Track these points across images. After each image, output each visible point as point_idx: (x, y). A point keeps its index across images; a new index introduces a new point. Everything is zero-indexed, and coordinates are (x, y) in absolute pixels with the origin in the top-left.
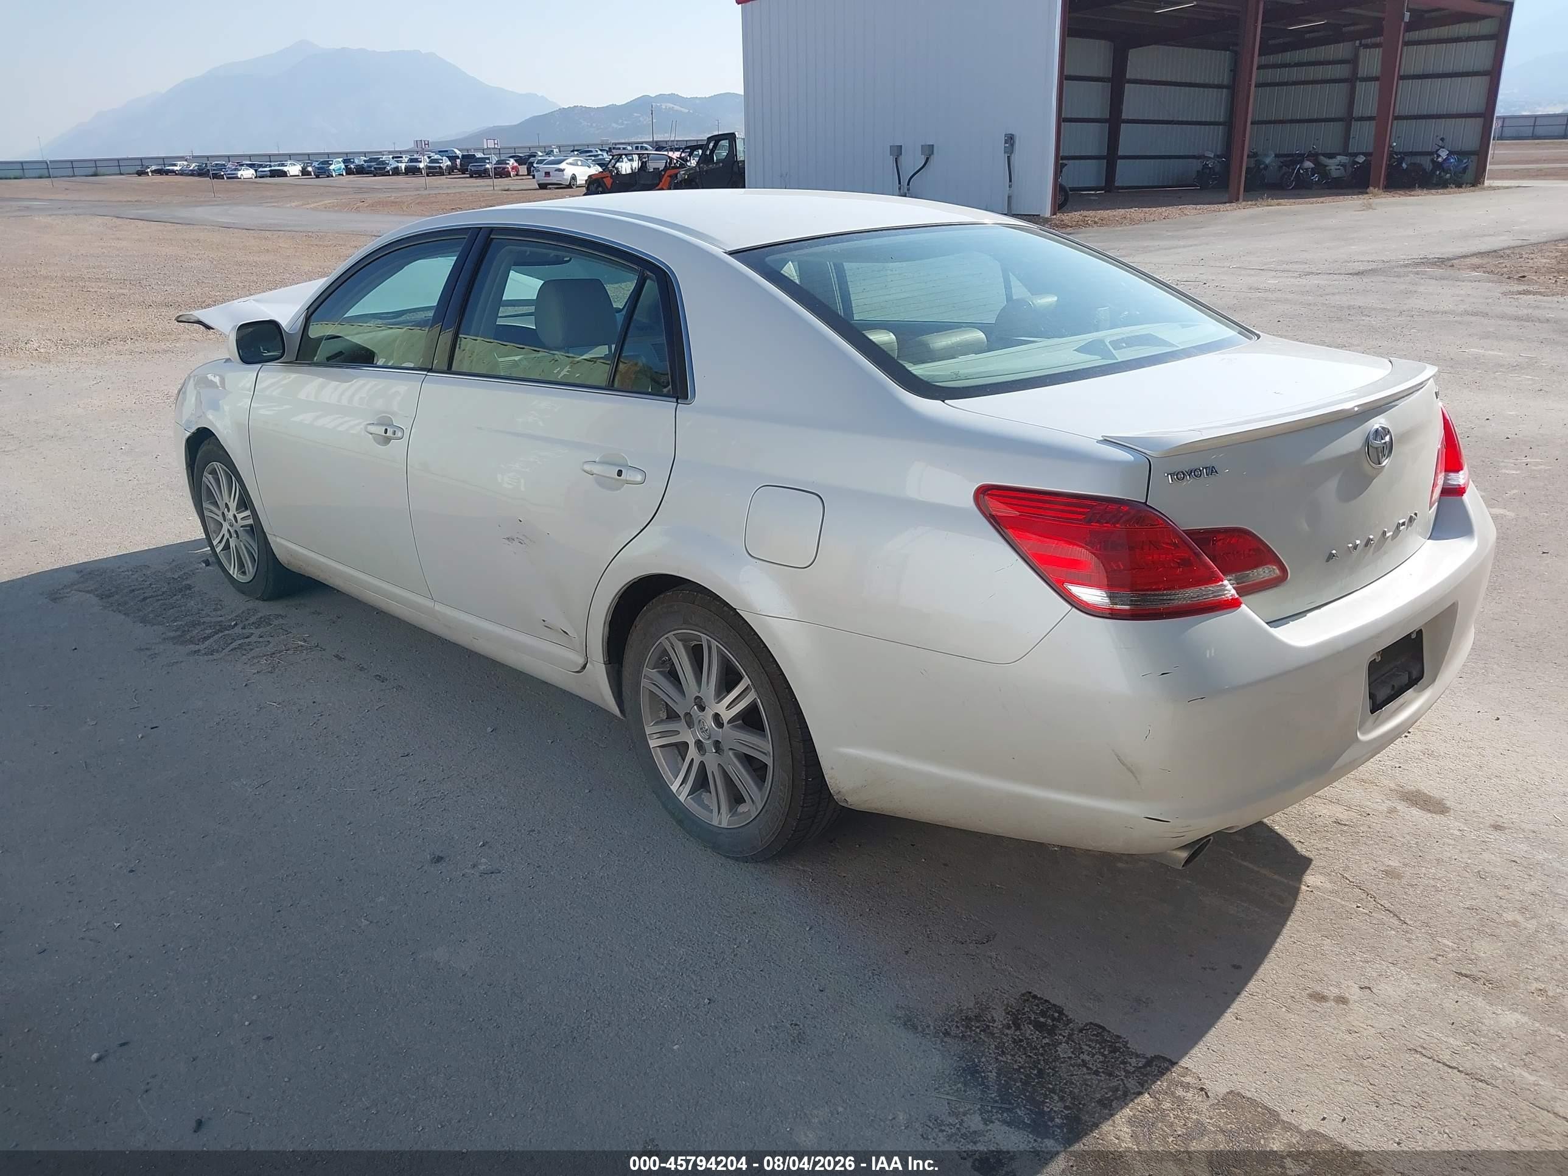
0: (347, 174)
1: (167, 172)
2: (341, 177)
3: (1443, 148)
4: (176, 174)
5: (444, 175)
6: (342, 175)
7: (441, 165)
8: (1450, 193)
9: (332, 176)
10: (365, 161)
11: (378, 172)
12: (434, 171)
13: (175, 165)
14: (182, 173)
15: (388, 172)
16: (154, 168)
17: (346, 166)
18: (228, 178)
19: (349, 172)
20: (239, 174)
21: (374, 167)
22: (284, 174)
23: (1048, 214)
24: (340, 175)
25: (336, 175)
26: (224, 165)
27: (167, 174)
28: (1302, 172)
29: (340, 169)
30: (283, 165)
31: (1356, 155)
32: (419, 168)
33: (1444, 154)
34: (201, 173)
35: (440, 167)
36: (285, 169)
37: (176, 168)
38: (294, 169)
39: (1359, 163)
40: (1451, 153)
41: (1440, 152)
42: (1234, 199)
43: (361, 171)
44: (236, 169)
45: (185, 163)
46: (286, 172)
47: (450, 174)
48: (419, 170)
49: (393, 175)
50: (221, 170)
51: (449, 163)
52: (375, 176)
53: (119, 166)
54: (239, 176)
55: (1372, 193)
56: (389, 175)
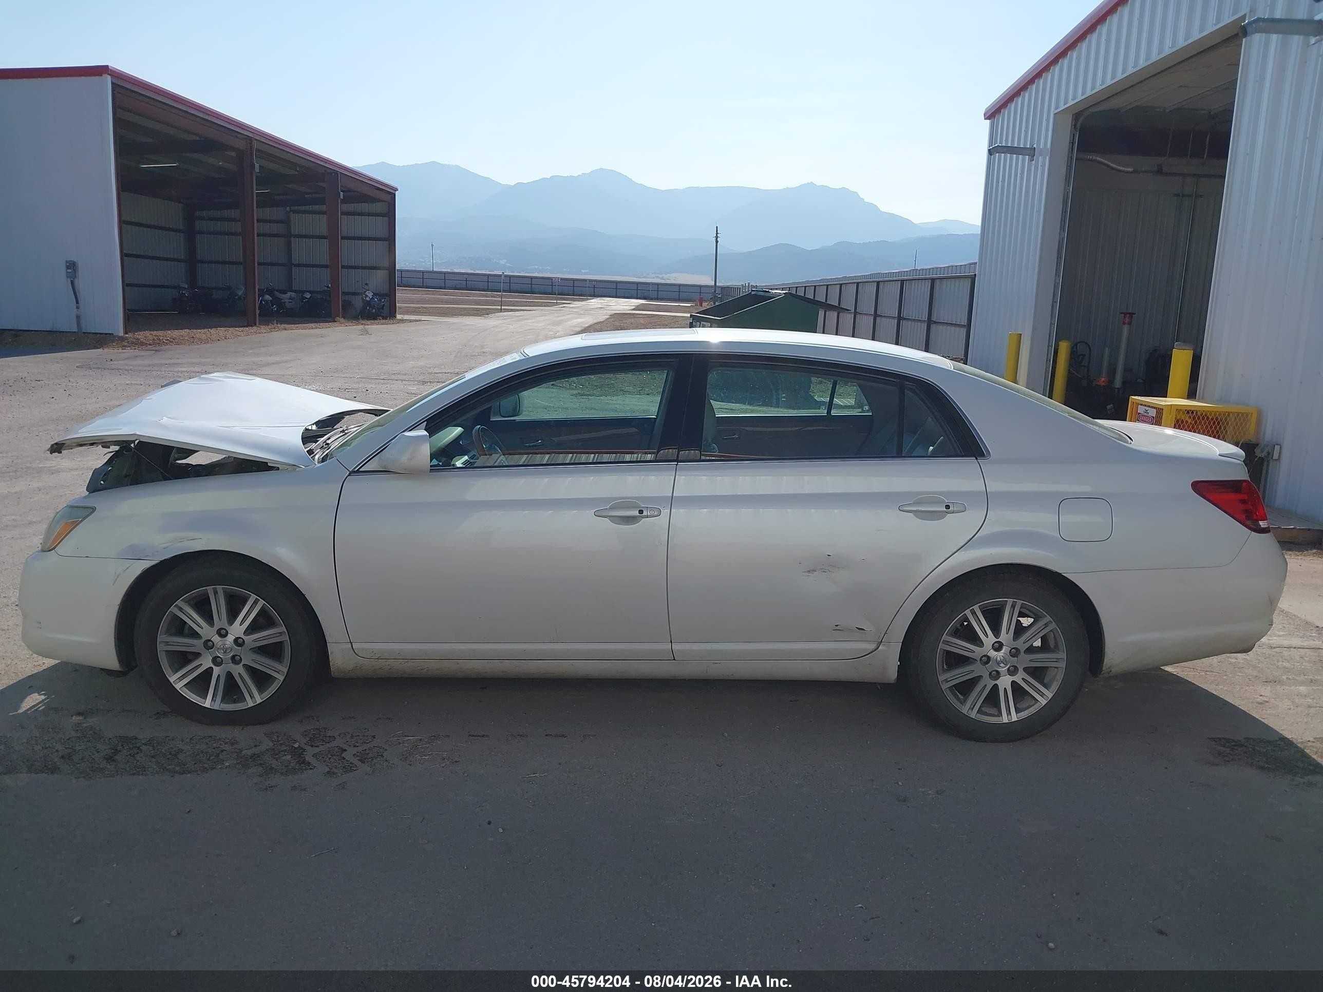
3: (368, 290)
8: (378, 324)
23: (121, 334)
28: (263, 303)
31: (304, 292)
33: (370, 295)
39: (307, 298)
40: (375, 294)
41: (367, 293)
42: (251, 324)
55: (339, 321)
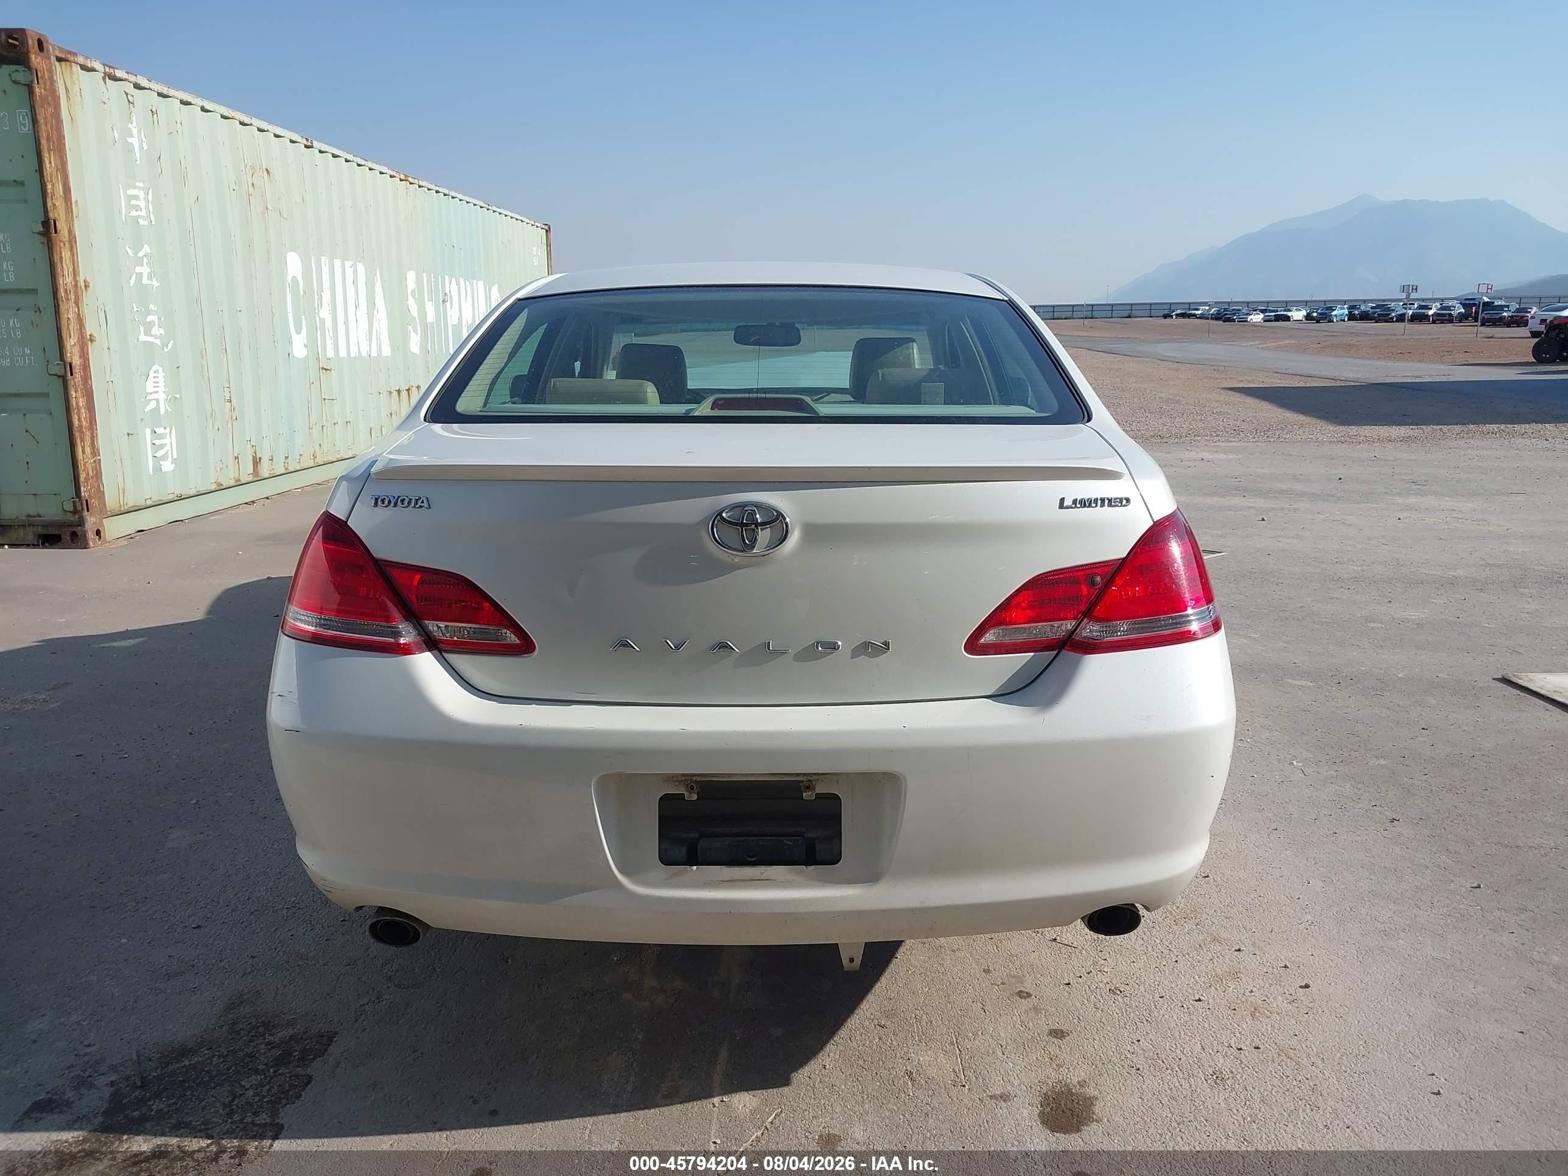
0: (1349, 320)
1: (1190, 316)
2: (1342, 322)
4: (1197, 318)
5: (1453, 323)
6: (1344, 320)
7: (1452, 312)
9: (1333, 322)
10: (1372, 308)
11: (1381, 318)
12: (1443, 318)
13: (1198, 310)
14: (1202, 317)
15: (1392, 318)
16: (1179, 312)
17: (1349, 312)
18: (1238, 321)
19: (1352, 317)
20: (1250, 318)
21: (1380, 314)
22: (1287, 319)
24: (1341, 320)
25: (1337, 321)
26: (1239, 310)
27: (1189, 318)
29: (1342, 315)
30: (1289, 310)
32: (1428, 315)
34: (1217, 317)
35: (1450, 315)
36: (1289, 314)
37: (1197, 312)
38: (1298, 315)
43: (1365, 317)
44: (1247, 314)
45: (1207, 308)
46: (1289, 317)
47: (1460, 322)
48: (1427, 317)
49: (1396, 321)
50: (1234, 314)
51: (1462, 310)
52: (1377, 322)
53: (1150, 310)
54: (1249, 320)
56: (1393, 322)
